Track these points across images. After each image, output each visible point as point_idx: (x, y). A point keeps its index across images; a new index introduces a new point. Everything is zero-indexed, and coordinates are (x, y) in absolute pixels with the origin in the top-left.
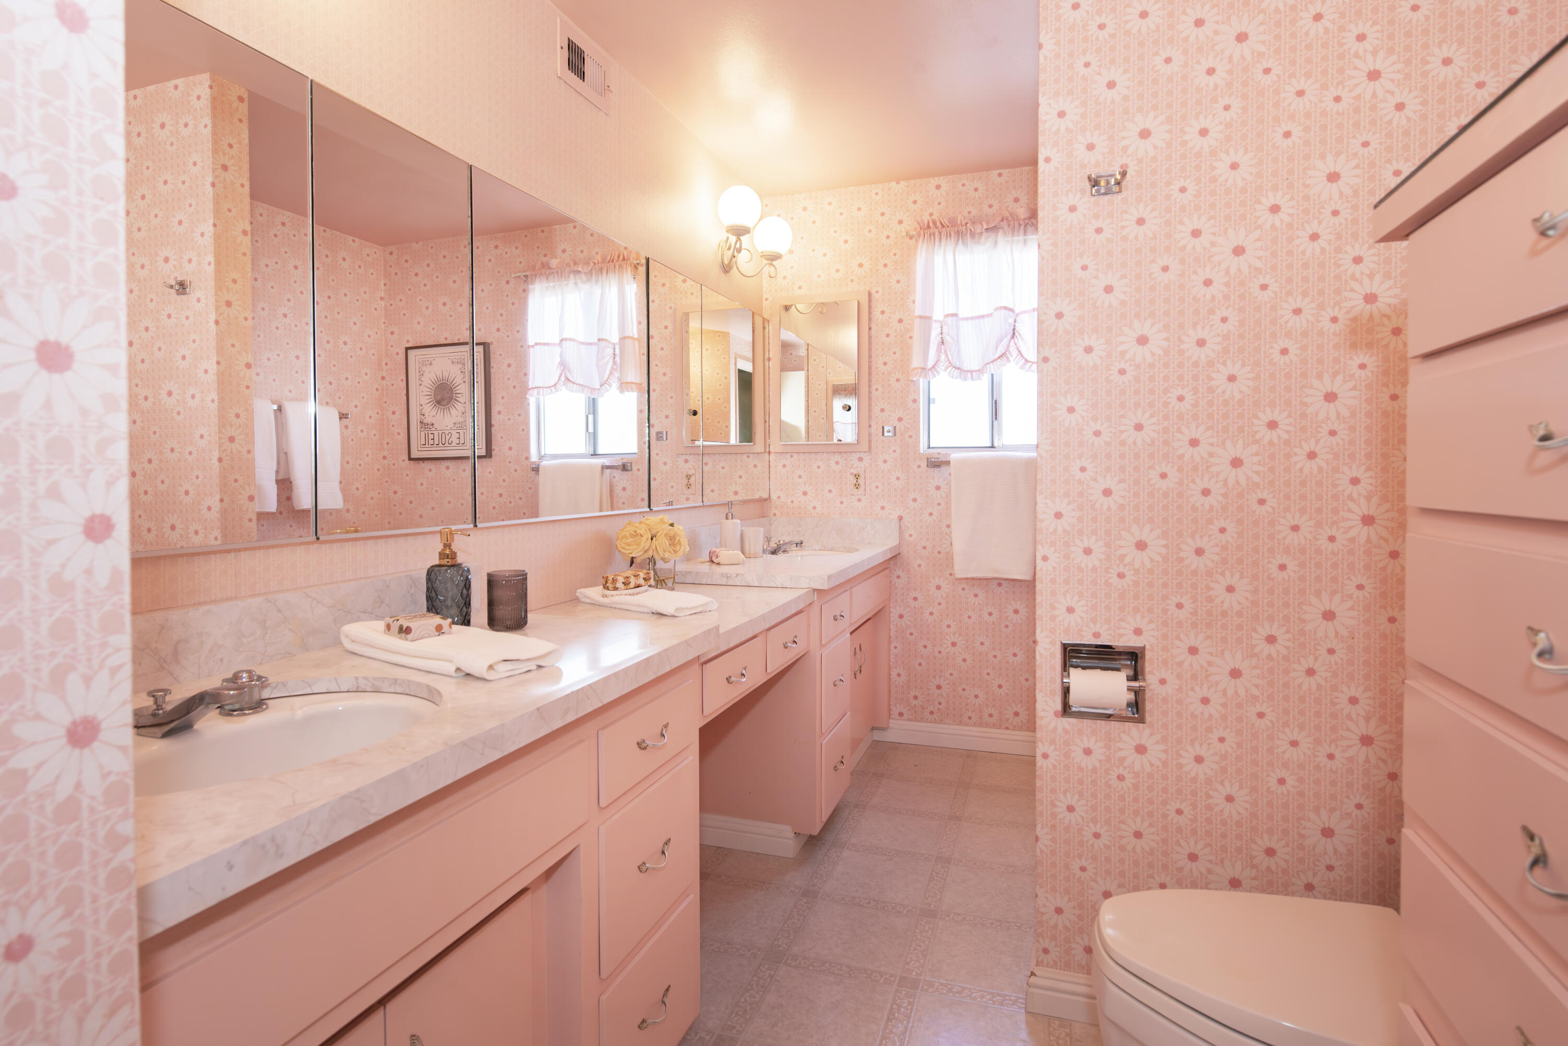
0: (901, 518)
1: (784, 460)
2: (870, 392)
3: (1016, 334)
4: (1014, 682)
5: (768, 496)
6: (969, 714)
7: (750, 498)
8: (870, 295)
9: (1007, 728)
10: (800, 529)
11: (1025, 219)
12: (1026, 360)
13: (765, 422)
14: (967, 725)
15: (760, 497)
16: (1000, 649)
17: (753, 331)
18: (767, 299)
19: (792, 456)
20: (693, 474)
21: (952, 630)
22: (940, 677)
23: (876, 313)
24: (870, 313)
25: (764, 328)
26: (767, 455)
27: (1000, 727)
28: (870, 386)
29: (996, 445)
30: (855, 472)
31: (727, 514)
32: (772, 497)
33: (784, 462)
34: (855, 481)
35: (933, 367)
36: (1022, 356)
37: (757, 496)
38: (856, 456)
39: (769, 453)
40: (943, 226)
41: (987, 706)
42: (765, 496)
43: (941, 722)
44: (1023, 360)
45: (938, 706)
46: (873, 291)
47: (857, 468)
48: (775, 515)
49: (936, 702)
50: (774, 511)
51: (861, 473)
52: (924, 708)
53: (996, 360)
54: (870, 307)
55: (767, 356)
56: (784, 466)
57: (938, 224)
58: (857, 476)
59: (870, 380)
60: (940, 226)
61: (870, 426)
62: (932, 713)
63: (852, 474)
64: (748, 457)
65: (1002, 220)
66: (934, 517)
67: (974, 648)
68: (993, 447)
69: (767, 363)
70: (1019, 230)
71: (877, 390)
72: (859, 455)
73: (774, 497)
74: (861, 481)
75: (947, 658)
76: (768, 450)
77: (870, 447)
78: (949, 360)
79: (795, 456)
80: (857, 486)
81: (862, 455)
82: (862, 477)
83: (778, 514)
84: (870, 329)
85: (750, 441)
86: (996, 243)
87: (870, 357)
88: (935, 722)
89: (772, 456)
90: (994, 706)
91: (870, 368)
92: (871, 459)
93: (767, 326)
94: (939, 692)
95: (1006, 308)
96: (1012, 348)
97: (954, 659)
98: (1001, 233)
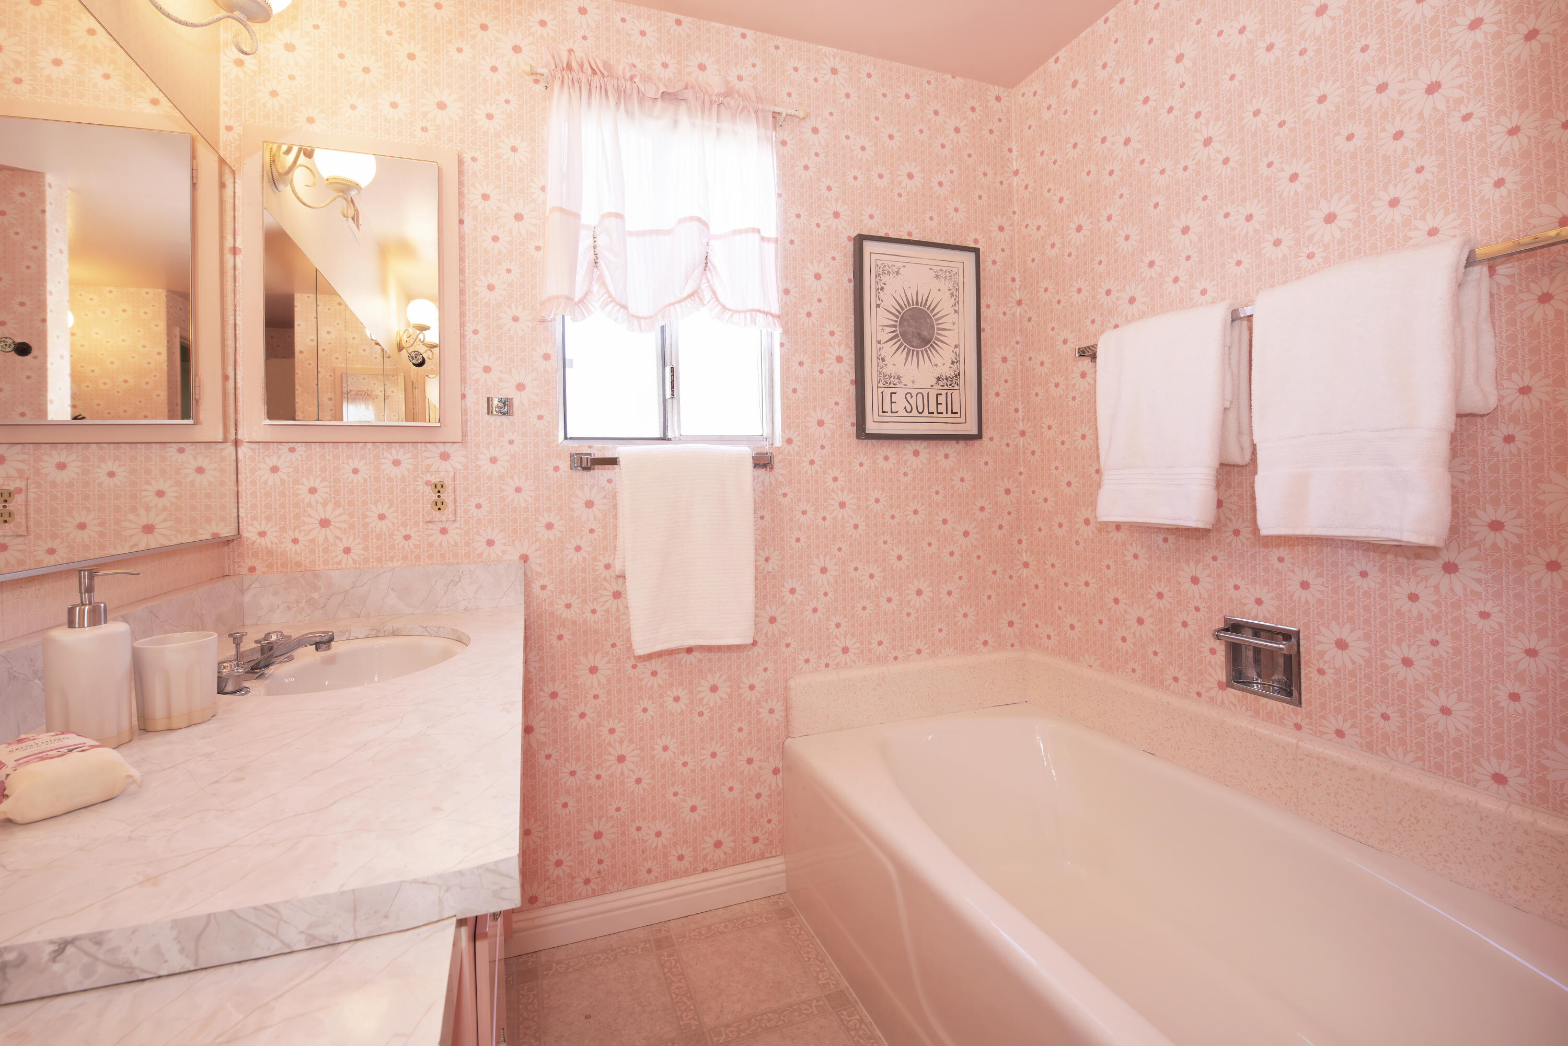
0: (525, 558)
1: (275, 457)
2: (462, 336)
3: (709, 265)
4: (714, 796)
5: (233, 532)
6: (648, 865)
7: (186, 538)
8: (461, 162)
9: (705, 870)
10: (316, 595)
11: (719, 95)
12: (724, 307)
13: (225, 378)
14: (646, 883)
15: (215, 536)
16: (693, 751)
17: (194, 185)
18: (229, 128)
19: (292, 450)
20: (19, 491)
21: (617, 736)
22: (600, 818)
23: (473, 197)
24: (461, 194)
25: (222, 185)
26: (229, 449)
27: (695, 872)
28: (462, 325)
29: (670, 435)
30: (434, 479)
31: (71, 611)
32: (245, 534)
33: (273, 461)
34: (435, 497)
35: (581, 301)
36: (717, 300)
37: (204, 535)
38: (435, 450)
39: (237, 443)
40: (594, 72)
41: (675, 844)
42: (226, 531)
43: (604, 891)
44: (720, 307)
45: (596, 867)
46: (467, 158)
47: (437, 472)
48: (252, 569)
49: (595, 861)
50: (250, 562)
51: (448, 482)
52: (573, 878)
53: (685, 299)
54: (461, 184)
55: (229, 243)
56: (275, 469)
57: (586, 65)
58: (438, 488)
59: (462, 315)
60: (590, 71)
61: (463, 396)
62: (587, 882)
63: (428, 483)
64: (181, 451)
65: (686, 88)
66: (583, 553)
67: (653, 757)
68: (665, 438)
69: (229, 257)
70: (710, 109)
71: (475, 332)
72: (442, 448)
73: (249, 533)
74: (447, 496)
75: (612, 785)
76: (232, 437)
77: (464, 435)
78: (608, 292)
79: (300, 449)
80: (439, 505)
81: (448, 448)
82: (449, 489)
83: (260, 568)
84: (461, 222)
85: (186, 415)
86: (676, 122)
87: (462, 271)
88: (594, 894)
89: (243, 450)
90: (685, 842)
91: (462, 292)
92: (466, 456)
93: (229, 181)
94: (599, 842)
95: (699, 220)
96: (704, 286)
97: (622, 783)
98: (683, 109)
